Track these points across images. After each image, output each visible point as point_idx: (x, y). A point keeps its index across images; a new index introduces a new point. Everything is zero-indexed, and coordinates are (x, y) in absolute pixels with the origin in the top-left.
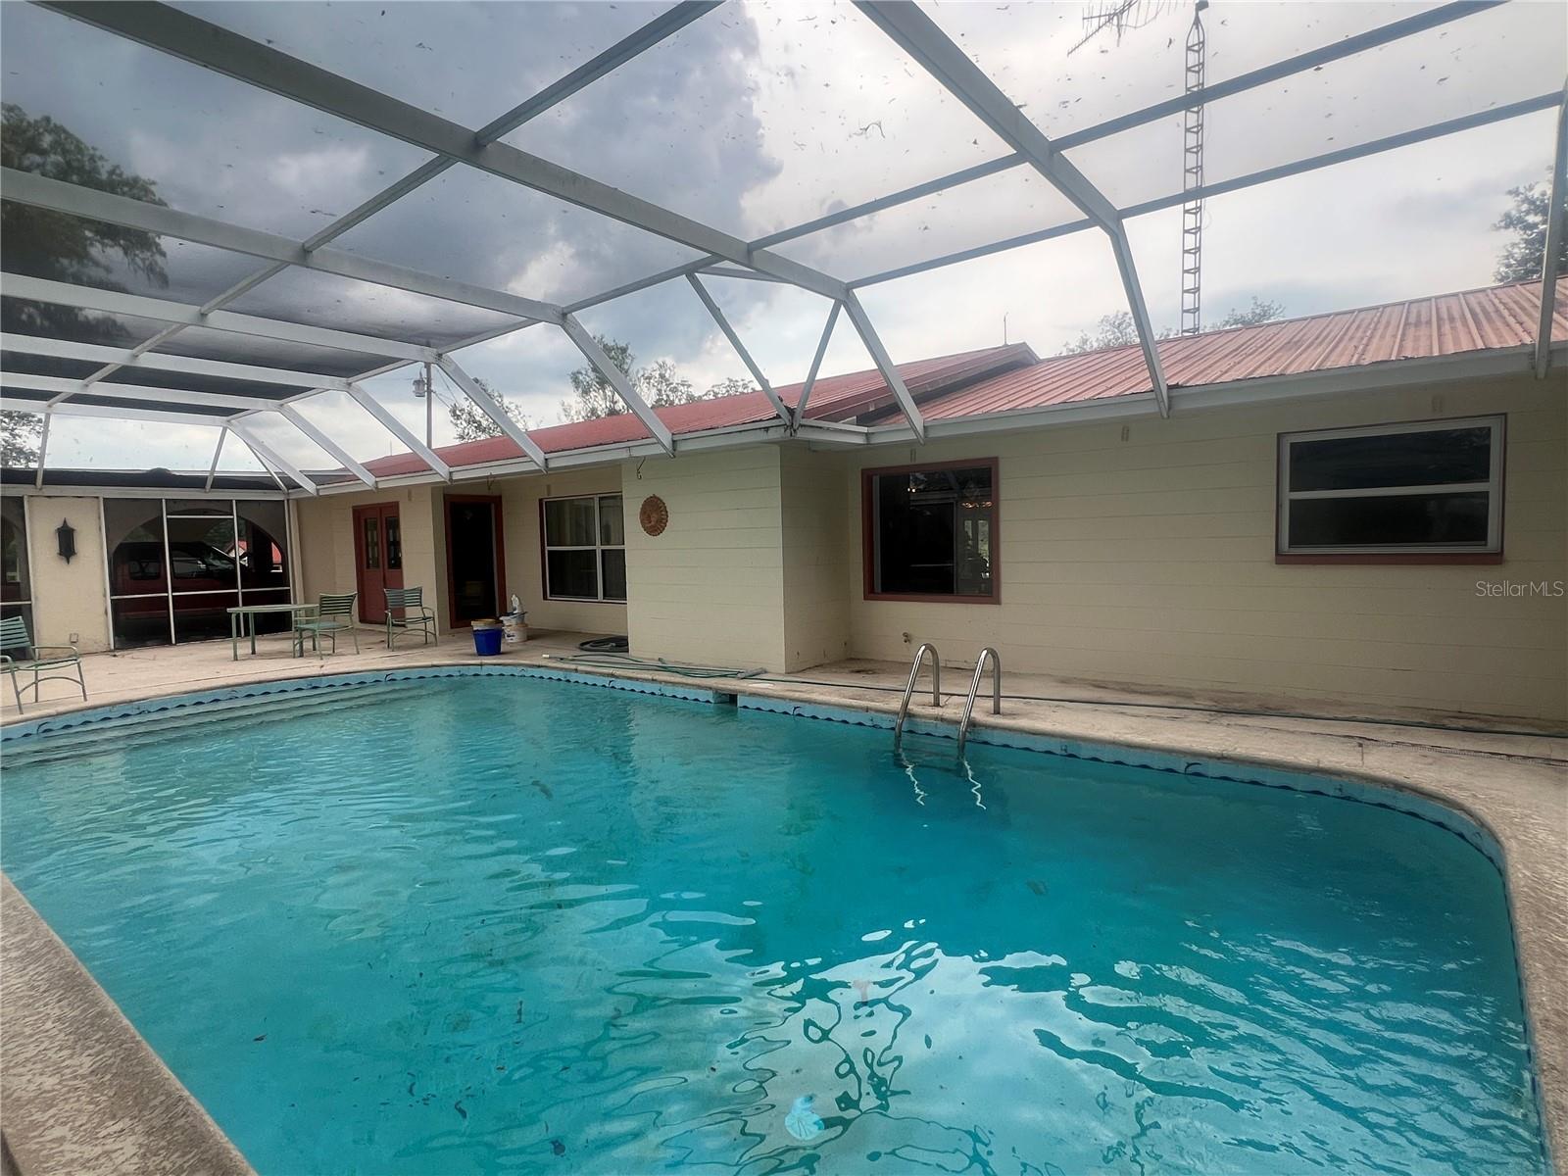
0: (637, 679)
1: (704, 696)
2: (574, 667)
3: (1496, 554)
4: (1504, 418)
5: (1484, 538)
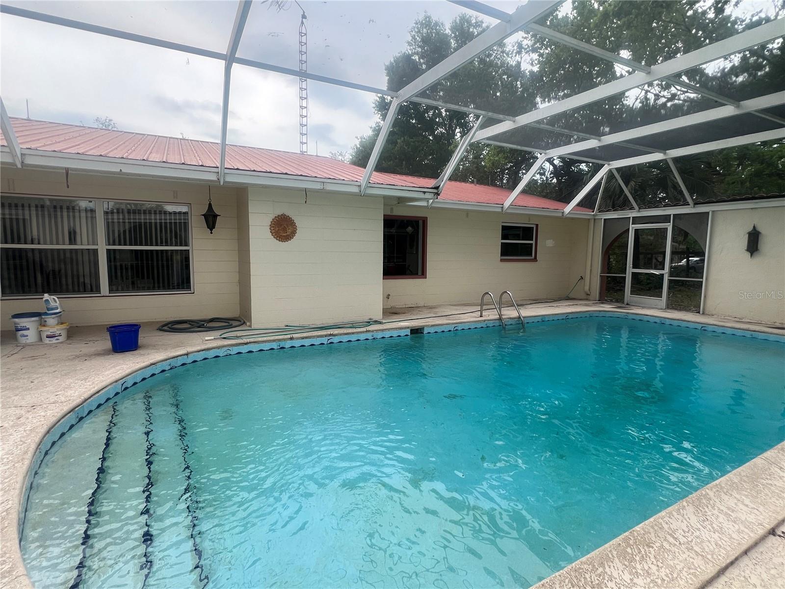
0: (353, 333)
1: (403, 333)
2: (289, 336)
3: (535, 259)
4: (537, 225)
5: (531, 255)
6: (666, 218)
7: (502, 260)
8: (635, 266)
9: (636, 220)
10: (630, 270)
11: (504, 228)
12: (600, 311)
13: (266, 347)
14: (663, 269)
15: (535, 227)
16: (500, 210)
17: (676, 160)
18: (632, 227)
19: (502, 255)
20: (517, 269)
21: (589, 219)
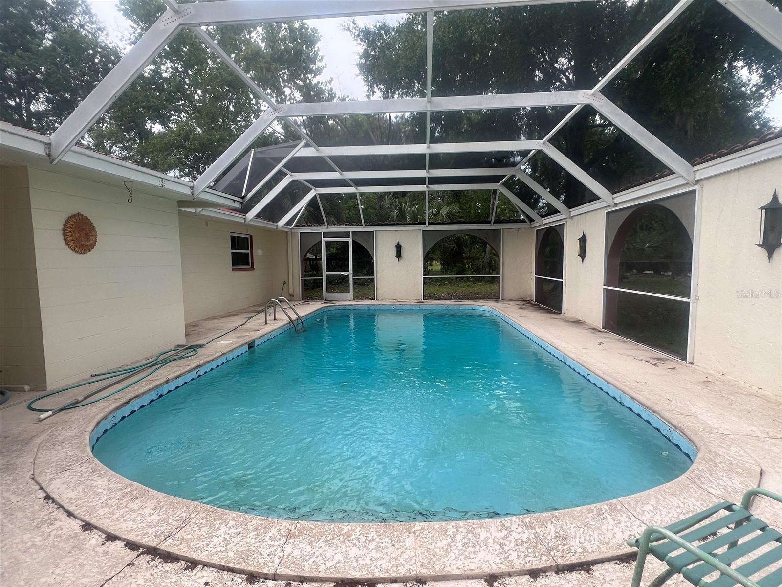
0: (213, 360)
1: (244, 349)
3: (252, 268)
4: (251, 236)
5: (249, 264)
6: (347, 234)
7: (233, 270)
8: (328, 270)
9: (326, 235)
10: (325, 273)
11: (233, 238)
12: (328, 307)
13: (146, 400)
14: (348, 271)
15: (249, 237)
16: (242, 221)
17: (362, 194)
18: (324, 240)
19: (233, 264)
20: (244, 276)
21: (287, 232)
